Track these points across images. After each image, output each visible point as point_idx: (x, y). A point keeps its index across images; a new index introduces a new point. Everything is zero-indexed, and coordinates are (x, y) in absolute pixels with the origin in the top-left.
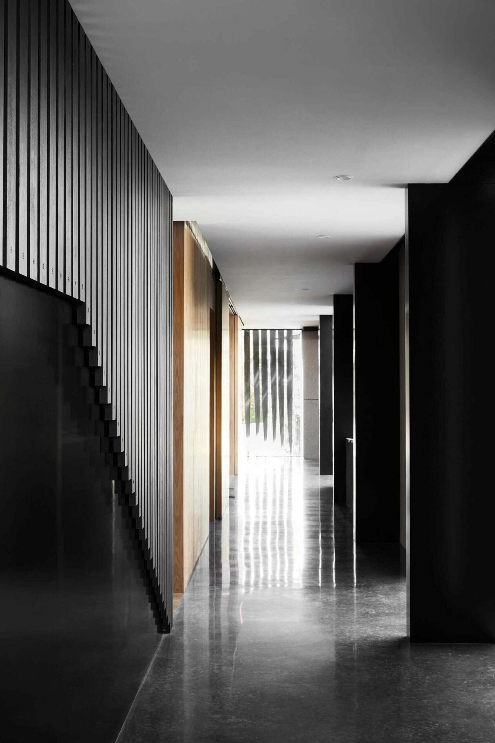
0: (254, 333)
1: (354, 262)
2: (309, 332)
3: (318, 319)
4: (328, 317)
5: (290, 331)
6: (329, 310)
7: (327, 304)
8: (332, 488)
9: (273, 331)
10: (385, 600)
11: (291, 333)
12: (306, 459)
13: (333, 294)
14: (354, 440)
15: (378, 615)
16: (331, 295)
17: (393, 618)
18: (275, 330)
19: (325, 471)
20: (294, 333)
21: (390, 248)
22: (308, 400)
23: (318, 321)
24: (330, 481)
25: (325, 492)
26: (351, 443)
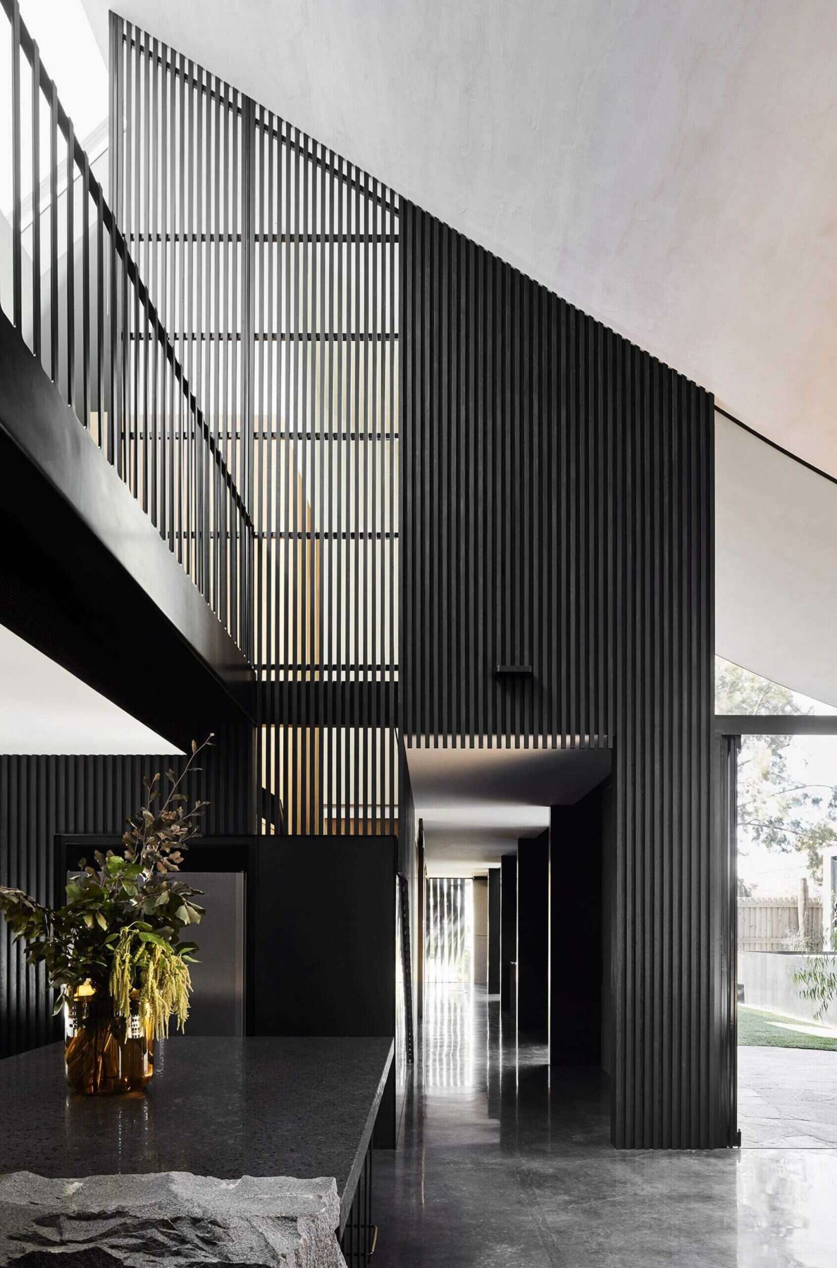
0: (433, 881)
1: (518, 838)
2: (478, 881)
3: (488, 871)
4: (498, 870)
5: (463, 880)
6: (498, 865)
7: (496, 861)
8: (499, 1002)
9: (449, 879)
10: (536, 1052)
11: (464, 881)
12: (476, 984)
13: (501, 855)
14: (517, 963)
15: (533, 1057)
16: (499, 856)
17: (541, 1059)
18: (450, 878)
19: (493, 990)
20: (466, 881)
21: (543, 831)
22: (479, 937)
23: (487, 873)
24: (498, 997)
25: (493, 1005)
26: (515, 966)
